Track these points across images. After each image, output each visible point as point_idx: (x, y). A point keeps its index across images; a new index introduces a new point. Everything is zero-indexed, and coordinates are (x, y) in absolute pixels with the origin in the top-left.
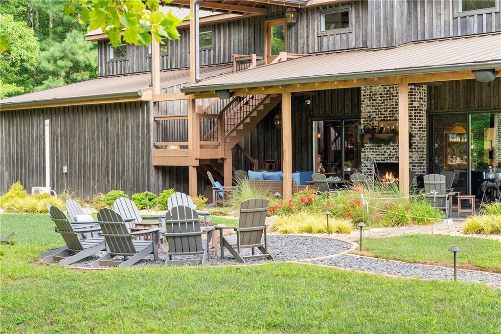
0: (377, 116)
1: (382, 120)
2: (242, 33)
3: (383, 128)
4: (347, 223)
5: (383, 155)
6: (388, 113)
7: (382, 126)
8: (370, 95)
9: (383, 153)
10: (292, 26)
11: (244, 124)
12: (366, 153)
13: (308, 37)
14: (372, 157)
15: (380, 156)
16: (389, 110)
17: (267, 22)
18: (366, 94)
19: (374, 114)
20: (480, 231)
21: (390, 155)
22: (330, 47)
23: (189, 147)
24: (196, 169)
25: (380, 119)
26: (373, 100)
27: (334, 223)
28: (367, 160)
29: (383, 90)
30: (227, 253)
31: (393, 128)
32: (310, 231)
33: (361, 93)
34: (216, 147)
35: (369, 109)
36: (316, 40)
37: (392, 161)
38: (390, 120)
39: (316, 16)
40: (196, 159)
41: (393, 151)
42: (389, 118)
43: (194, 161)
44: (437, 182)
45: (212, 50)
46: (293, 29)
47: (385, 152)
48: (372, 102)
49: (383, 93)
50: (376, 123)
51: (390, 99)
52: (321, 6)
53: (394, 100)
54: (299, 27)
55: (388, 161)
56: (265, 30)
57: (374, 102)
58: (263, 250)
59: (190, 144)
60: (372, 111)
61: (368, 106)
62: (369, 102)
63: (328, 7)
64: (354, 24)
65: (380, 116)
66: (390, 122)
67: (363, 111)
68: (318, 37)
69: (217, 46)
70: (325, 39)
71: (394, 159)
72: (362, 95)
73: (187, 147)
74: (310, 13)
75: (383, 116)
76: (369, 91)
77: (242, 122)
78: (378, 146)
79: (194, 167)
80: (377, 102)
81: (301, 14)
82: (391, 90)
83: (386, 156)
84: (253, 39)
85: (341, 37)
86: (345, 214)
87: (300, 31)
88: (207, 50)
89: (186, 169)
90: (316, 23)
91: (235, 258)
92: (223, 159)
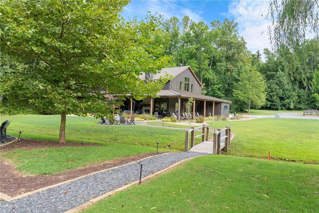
4: (143, 120)
20: (164, 121)
23: (113, 106)
27: (142, 119)
28: (144, 109)
30: (128, 123)
32: (138, 121)
37: (149, 110)
40: (114, 108)
44: (156, 113)
47: (148, 108)
58: (134, 123)
78: (145, 107)
86: (143, 118)
91: (130, 124)
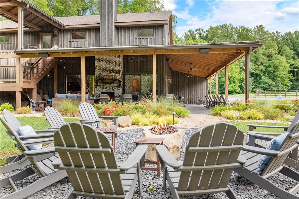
0: (103, 74)
1: (105, 75)
2: (27, 38)
3: (106, 78)
5: (106, 89)
6: (108, 72)
7: (106, 77)
8: (100, 65)
9: (106, 88)
10: (55, 36)
11: (41, 73)
12: (97, 88)
13: (64, 41)
14: (100, 89)
15: (105, 89)
16: (109, 71)
17: (41, 34)
18: (98, 64)
19: (102, 72)
21: (109, 89)
22: (76, 46)
23: (16, 82)
24: (20, 93)
25: (104, 75)
26: (101, 67)
28: (98, 91)
29: (106, 63)
31: (112, 78)
33: (95, 64)
34: (30, 83)
35: (99, 71)
36: (68, 43)
37: (110, 91)
38: (110, 75)
39: (68, 33)
40: (21, 88)
41: (111, 87)
42: (109, 74)
43: (20, 89)
45: (9, 44)
46: (56, 38)
47: (107, 87)
48: (100, 68)
49: (106, 64)
50: (102, 76)
51: (109, 67)
52: (71, 29)
53: (111, 67)
54: (59, 37)
55: (108, 91)
56: (40, 37)
57: (102, 68)
59: (17, 80)
60: (100, 71)
61: (99, 69)
62: (99, 68)
63: (74, 30)
64: (88, 37)
65: (104, 73)
66: (110, 76)
67: (96, 71)
68: (69, 42)
69: (12, 42)
70: (73, 43)
71: (111, 90)
72: (95, 65)
73: (15, 82)
74: (65, 32)
75: (106, 74)
76: (99, 63)
77: (41, 72)
78: (104, 85)
79: (19, 92)
80: (103, 68)
81: (60, 32)
82: (110, 63)
83: (108, 89)
84: (33, 40)
85: (81, 42)
87: (59, 39)
88: (6, 44)
89: (15, 93)
90: (68, 36)
92: (33, 89)
